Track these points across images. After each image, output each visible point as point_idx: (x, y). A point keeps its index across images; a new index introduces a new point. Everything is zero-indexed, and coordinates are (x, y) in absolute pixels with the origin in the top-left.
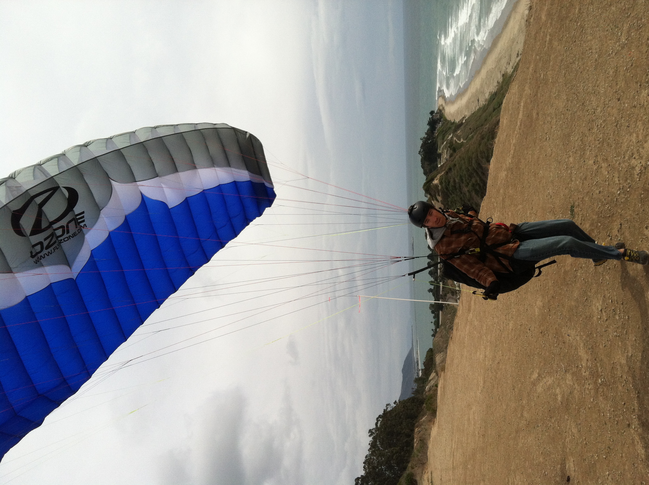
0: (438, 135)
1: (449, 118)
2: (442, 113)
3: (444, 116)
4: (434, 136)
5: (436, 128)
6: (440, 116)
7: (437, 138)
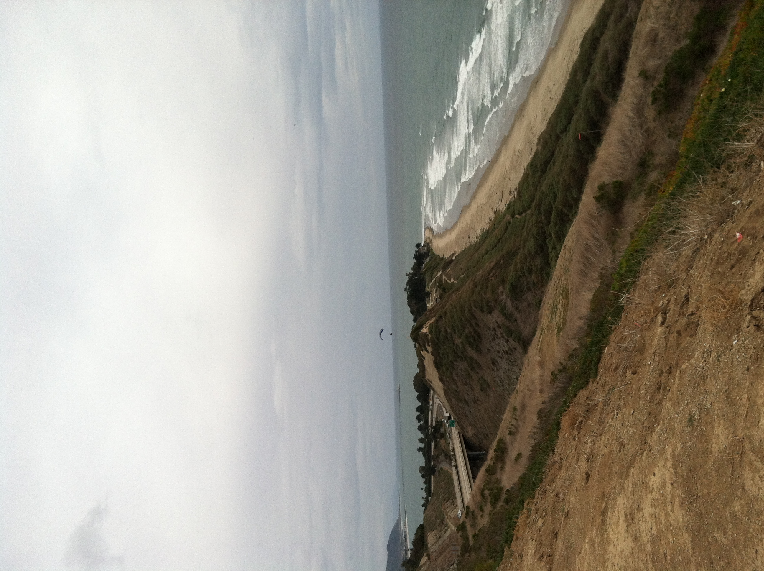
0: (426, 271)
1: (437, 252)
2: (430, 247)
3: (432, 249)
4: (422, 273)
5: (423, 263)
6: (427, 250)
7: (425, 273)
